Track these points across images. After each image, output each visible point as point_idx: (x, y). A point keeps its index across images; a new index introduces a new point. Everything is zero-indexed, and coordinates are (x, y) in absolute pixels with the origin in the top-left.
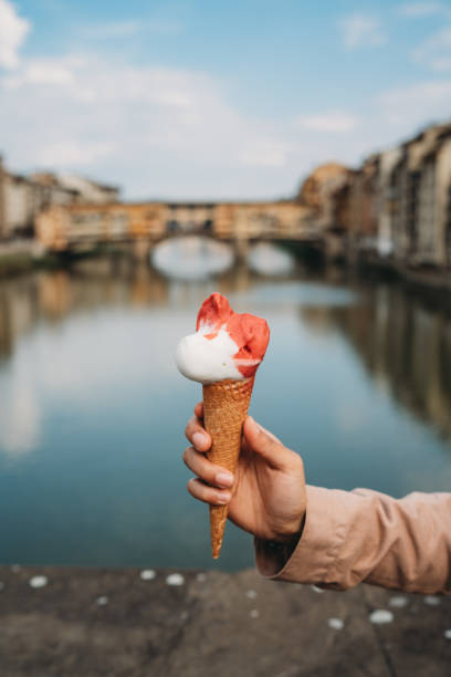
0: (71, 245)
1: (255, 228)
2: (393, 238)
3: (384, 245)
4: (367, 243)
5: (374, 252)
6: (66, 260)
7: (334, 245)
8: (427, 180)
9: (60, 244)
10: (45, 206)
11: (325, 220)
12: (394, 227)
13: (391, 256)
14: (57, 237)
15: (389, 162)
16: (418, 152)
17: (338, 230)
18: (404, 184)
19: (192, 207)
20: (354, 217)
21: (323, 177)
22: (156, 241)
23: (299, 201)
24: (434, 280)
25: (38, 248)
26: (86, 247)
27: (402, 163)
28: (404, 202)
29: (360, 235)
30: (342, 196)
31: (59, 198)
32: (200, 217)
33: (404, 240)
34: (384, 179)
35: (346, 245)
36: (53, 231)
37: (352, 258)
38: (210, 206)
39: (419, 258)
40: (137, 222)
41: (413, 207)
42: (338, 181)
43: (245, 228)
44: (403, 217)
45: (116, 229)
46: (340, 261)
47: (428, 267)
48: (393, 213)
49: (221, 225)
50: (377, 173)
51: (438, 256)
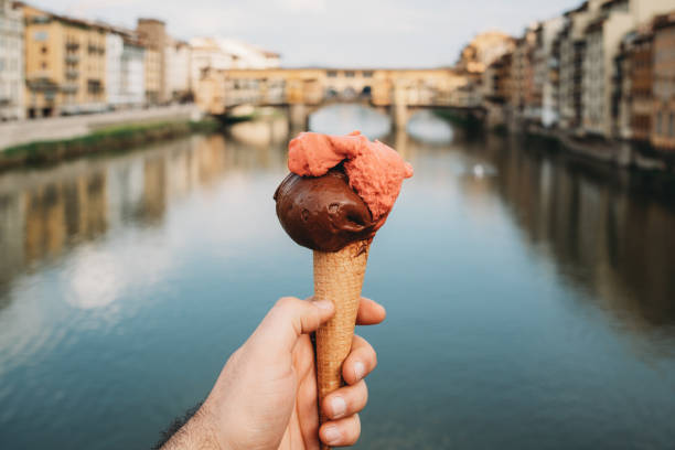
0: (229, 108)
1: (415, 97)
2: (557, 109)
5: (539, 123)
6: (223, 124)
7: (495, 114)
8: (592, 49)
9: (219, 109)
11: (487, 89)
12: (556, 97)
13: (554, 126)
14: (216, 100)
15: (550, 34)
16: (581, 21)
17: (499, 100)
18: (568, 54)
19: (350, 73)
22: (314, 106)
24: (598, 152)
25: (195, 113)
29: (522, 107)
32: (359, 83)
33: (569, 112)
34: (547, 48)
36: (212, 95)
38: (368, 73)
42: (500, 50)
46: (501, 130)
47: (593, 138)
48: (556, 84)
51: (603, 128)
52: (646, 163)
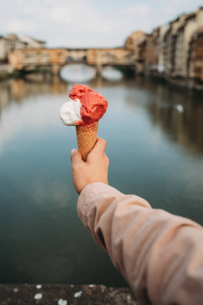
0: (24, 67)
1: (105, 60)
2: (164, 65)
3: (161, 68)
4: (154, 67)
5: (156, 71)
6: (22, 74)
7: (139, 68)
8: (180, 39)
9: (20, 67)
10: (13, 50)
11: (136, 57)
12: (165, 60)
13: (163, 73)
14: (18, 63)
15: (163, 31)
16: (176, 26)
17: (141, 61)
18: (170, 40)
19: (77, 50)
20: (148, 56)
21: (135, 37)
22: (62, 65)
23: (125, 48)
24: (182, 84)
25: (10, 69)
26: (31, 68)
27: (169, 31)
28: (169, 49)
29: (151, 63)
30: (143, 46)
31: (19, 46)
32: (81, 55)
33: (169, 66)
34: (161, 39)
35: (144, 68)
36: (16, 61)
37: (147, 73)
38: (85, 50)
39: (175, 74)
40: (53, 57)
41: (174, 51)
42: (141, 39)
43: (101, 60)
44: (169, 56)
45: (44, 60)
46: (142, 74)
47: (179, 78)
48: (165, 54)
49: (90, 59)
50: (158, 36)
51: (183, 73)
52: (199, 87)
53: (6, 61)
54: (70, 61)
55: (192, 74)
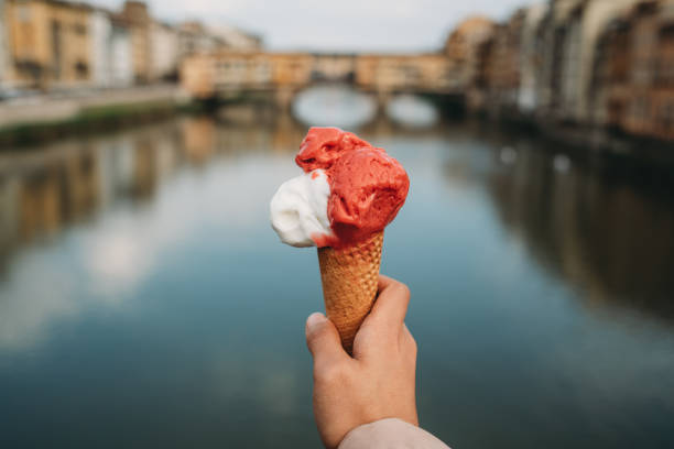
0: (216, 92)
3: (528, 97)
4: (510, 96)
6: (210, 107)
7: (476, 98)
10: (190, 52)
11: (468, 73)
16: (565, 6)
17: (481, 82)
19: (335, 57)
20: (497, 72)
21: (470, 30)
22: (298, 89)
23: (444, 53)
25: (184, 93)
26: (230, 94)
27: (548, 20)
28: (547, 58)
30: (486, 49)
31: (205, 45)
35: (488, 99)
36: (198, 77)
37: (494, 113)
40: (280, 71)
41: (557, 62)
44: (547, 73)
50: (522, 27)
53: (173, 77)
54: (318, 80)
55: (602, 114)
